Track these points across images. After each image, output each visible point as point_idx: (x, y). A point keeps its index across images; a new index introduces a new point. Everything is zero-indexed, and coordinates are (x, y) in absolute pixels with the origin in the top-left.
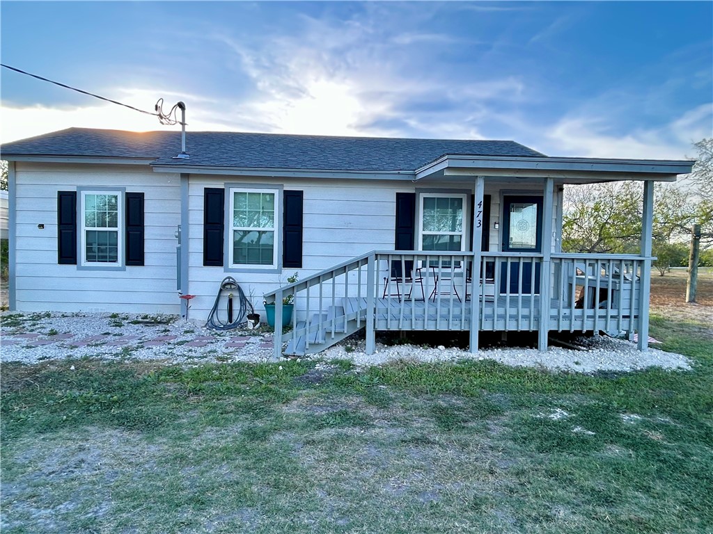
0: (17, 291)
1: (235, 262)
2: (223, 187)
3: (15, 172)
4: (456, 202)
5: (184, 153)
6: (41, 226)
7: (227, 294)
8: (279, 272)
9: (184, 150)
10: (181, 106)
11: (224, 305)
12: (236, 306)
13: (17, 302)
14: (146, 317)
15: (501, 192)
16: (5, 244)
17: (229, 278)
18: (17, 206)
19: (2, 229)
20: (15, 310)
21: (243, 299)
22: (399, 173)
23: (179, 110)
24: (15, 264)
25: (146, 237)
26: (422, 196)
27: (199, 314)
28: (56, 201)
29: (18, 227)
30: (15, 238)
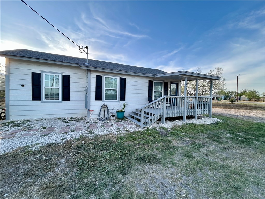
0: (10, 112)
1: (106, 99)
2: (102, 75)
3: (9, 63)
4: (161, 84)
5: (87, 63)
6: (23, 85)
7: (103, 109)
8: (118, 102)
9: (87, 62)
10: (87, 47)
11: (102, 113)
12: (106, 113)
13: (10, 116)
14: (71, 118)
15: (170, 81)
16: (3, 92)
17: (105, 104)
18: (10, 77)
19: (1, 87)
20: (9, 119)
21: (108, 111)
22: (151, 75)
23: (86, 49)
24: (9, 100)
25: (71, 90)
26: (154, 81)
27: (94, 116)
28: (31, 76)
29: (10, 86)
30: (9, 90)
